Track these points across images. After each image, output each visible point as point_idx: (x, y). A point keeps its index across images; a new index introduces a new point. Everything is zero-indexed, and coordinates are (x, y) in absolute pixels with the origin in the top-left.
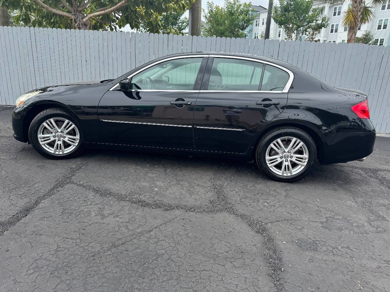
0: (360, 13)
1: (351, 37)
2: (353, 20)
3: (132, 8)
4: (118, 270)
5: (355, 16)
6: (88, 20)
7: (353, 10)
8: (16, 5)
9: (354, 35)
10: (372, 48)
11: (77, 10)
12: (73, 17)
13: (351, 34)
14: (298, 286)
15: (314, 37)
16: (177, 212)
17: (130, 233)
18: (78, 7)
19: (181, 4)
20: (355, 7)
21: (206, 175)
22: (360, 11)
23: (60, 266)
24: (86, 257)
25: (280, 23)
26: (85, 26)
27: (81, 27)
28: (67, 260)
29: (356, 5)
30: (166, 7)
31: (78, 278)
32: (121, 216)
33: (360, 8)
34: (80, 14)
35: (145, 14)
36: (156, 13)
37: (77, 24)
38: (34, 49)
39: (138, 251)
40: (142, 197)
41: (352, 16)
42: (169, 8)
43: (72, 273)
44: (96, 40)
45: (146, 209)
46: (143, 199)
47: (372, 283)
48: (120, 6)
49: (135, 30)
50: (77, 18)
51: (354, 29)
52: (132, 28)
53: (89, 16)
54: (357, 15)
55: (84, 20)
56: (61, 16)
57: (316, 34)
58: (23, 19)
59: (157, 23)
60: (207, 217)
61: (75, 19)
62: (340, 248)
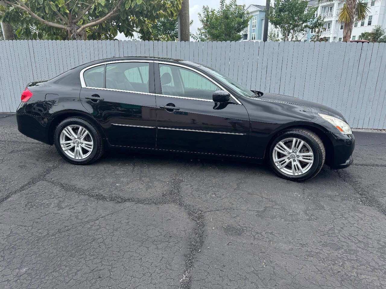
0: (354, 10)
1: (347, 34)
2: (348, 16)
3: (122, 18)
4: (55, 251)
5: (350, 13)
6: (81, 31)
7: (347, 7)
8: (16, 20)
9: (349, 32)
10: (350, 45)
11: (72, 22)
12: (69, 29)
13: (346, 31)
14: (206, 264)
15: (319, 35)
16: (128, 204)
17: (79, 221)
18: (73, 19)
19: (169, 11)
20: (349, 4)
21: (170, 171)
22: (354, 8)
23: (7, 248)
24: (31, 241)
25: (276, 24)
26: (80, 37)
27: (76, 37)
28: (14, 243)
29: (350, 2)
30: (157, 14)
31: (18, 257)
32: (76, 208)
33: (354, 5)
34: (75, 25)
35: (138, 22)
36: (150, 20)
37: (72, 35)
38: (33, 60)
39: (79, 236)
40: (101, 192)
41: (347, 13)
42: (160, 16)
43: (15, 253)
44: (88, 50)
45: (101, 202)
46: (102, 193)
47: (277, 262)
48: (109, 16)
49: (129, 39)
50: (73, 29)
51: (349, 26)
52: (126, 36)
53: (82, 27)
54: (352, 12)
55: (78, 31)
56: (57, 29)
57: (321, 31)
58: (24, 32)
59: (148, 30)
60: (153, 208)
61: (70, 31)
62: (264, 233)
